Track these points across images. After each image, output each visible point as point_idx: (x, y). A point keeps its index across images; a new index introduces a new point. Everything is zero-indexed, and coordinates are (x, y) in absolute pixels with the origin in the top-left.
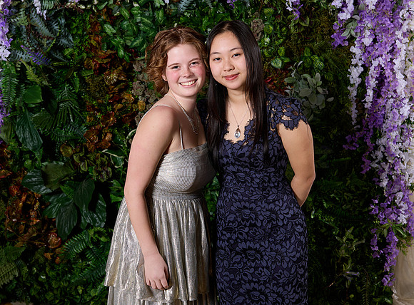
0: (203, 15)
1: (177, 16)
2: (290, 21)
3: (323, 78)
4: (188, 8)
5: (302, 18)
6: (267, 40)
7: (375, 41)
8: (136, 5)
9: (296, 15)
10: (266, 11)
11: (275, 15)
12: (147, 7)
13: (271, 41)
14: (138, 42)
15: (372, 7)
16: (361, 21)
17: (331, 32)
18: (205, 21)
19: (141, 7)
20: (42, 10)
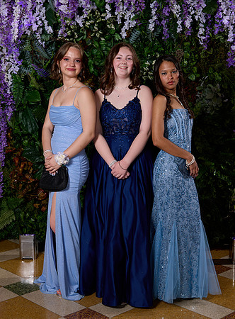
0: (145, 46)
2: (201, 50)
3: (221, 87)
4: (136, 41)
5: (208, 49)
6: (186, 62)
8: (103, 39)
9: (205, 47)
10: (186, 44)
11: (191, 46)
12: (110, 40)
13: (188, 63)
14: (103, 63)
17: (226, 58)
18: (146, 50)
19: (106, 41)
20: (42, 41)
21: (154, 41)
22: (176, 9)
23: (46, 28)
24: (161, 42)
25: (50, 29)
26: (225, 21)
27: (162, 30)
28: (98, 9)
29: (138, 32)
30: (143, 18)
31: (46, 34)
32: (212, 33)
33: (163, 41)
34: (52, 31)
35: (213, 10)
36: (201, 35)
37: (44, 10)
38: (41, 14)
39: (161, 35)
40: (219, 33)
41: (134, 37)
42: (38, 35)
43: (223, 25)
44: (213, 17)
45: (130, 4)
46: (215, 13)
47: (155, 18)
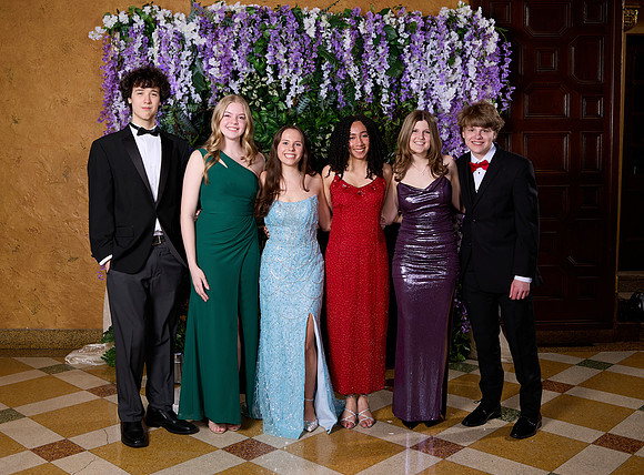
0: (316, 116)
1: (296, 116)
2: (385, 121)
4: (304, 111)
5: (394, 119)
7: (450, 136)
8: (264, 109)
9: (390, 117)
10: (366, 113)
11: (373, 116)
12: (272, 110)
14: (265, 138)
15: (447, 111)
16: (439, 121)
18: (318, 121)
19: (268, 110)
20: (188, 112)
21: (327, 110)
22: (353, 71)
23: (193, 96)
24: (336, 111)
25: (197, 98)
26: (413, 85)
27: (337, 97)
28: (257, 72)
29: (307, 100)
30: (313, 82)
31: (194, 104)
32: (398, 100)
33: (339, 110)
34: (200, 100)
35: (399, 72)
36: (385, 103)
37: (190, 74)
38: (187, 79)
39: (336, 103)
40: (407, 100)
41: (302, 105)
42: (183, 104)
43: (411, 90)
44: (398, 80)
45: (297, 66)
46: (401, 76)
47: (328, 82)
